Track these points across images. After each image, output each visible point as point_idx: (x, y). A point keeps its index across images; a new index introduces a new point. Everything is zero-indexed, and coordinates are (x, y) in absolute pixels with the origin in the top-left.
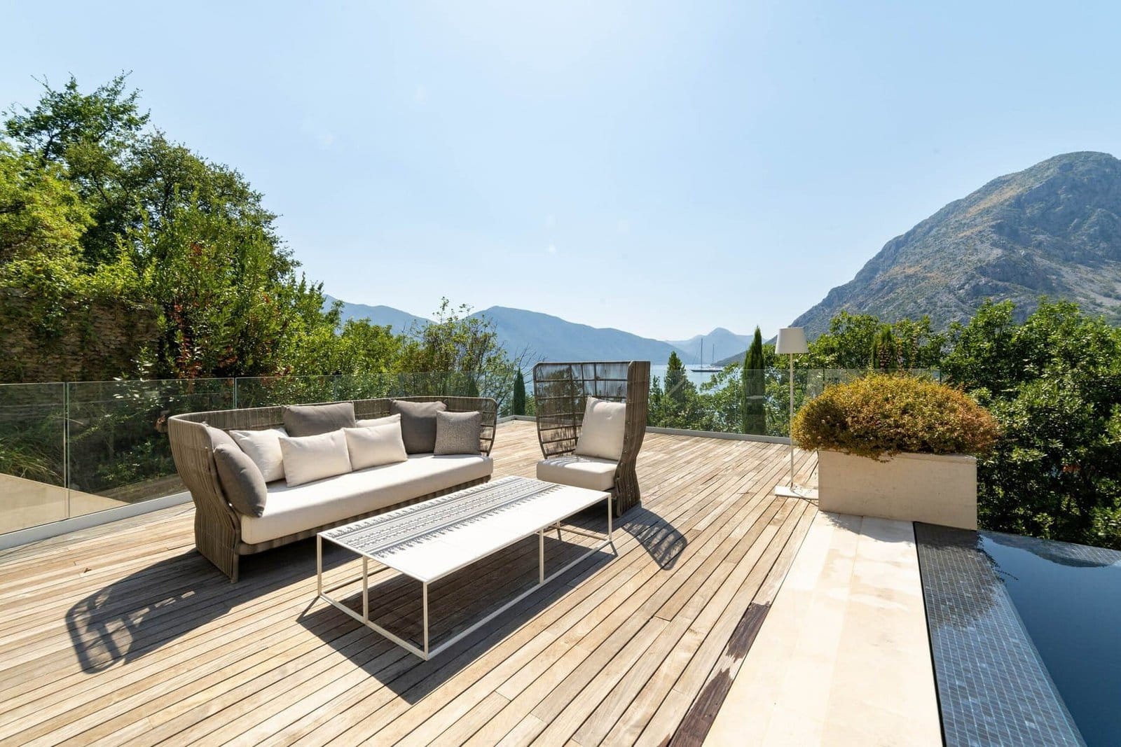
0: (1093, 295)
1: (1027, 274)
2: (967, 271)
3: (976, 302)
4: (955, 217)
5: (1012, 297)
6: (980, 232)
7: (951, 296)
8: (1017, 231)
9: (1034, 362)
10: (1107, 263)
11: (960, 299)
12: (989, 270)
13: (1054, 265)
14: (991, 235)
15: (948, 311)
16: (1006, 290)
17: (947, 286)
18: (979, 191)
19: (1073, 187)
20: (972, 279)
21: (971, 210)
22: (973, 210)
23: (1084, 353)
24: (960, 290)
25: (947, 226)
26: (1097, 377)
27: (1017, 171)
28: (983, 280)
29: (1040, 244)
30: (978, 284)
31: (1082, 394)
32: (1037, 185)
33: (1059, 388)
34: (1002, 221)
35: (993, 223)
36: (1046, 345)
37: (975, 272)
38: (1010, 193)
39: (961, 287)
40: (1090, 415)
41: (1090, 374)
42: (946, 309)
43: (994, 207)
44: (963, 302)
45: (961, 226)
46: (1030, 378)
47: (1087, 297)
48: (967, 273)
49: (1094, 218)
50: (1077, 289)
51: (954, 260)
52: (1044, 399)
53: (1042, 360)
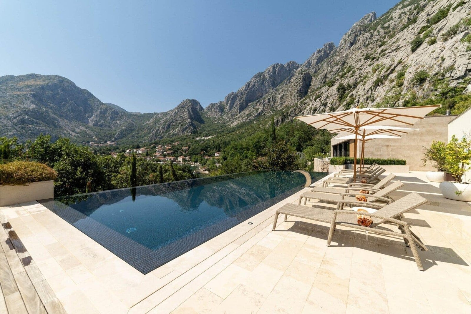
0: (69, 131)
1: (46, 119)
2: (18, 111)
3: (22, 126)
4: (11, 83)
5: (40, 127)
6: (25, 95)
7: (9, 121)
8: (42, 100)
9: (57, 156)
10: (73, 120)
11: (13, 123)
12: (30, 113)
13: (56, 117)
14: (31, 98)
15: (7, 129)
16: (37, 123)
17: (6, 115)
18: (24, 76)
19: (63, 90)
20: (21, 115)
21: (20, 83)
22: (22, 84)
23: (71, 154)
24: (14, 119)
25: (7, 86)
26: (74, 160)
27: (43, 75)
28: (26, 117)
29: (51, 108)
30: (24, 118)
31: (71, 165)
32: (50, 84)
33: (66, 164)
34: (36, 93)
35: (32, 93)
36: (61, 151)
37: (22, 112)
38: (39, 83)
39: (15, 118)
40: (73, 170)
41: (73, 159)
42: (5, 127)
43: (32, 86)
44: (15, 125)
45: (14, 89)
46: (56, 160)
47: (67, 131)
48: (18, 112)
49: (69, 103)
50: (64, 128)
51: (11, 104)
52: (62, 167)
53: (60, 156)
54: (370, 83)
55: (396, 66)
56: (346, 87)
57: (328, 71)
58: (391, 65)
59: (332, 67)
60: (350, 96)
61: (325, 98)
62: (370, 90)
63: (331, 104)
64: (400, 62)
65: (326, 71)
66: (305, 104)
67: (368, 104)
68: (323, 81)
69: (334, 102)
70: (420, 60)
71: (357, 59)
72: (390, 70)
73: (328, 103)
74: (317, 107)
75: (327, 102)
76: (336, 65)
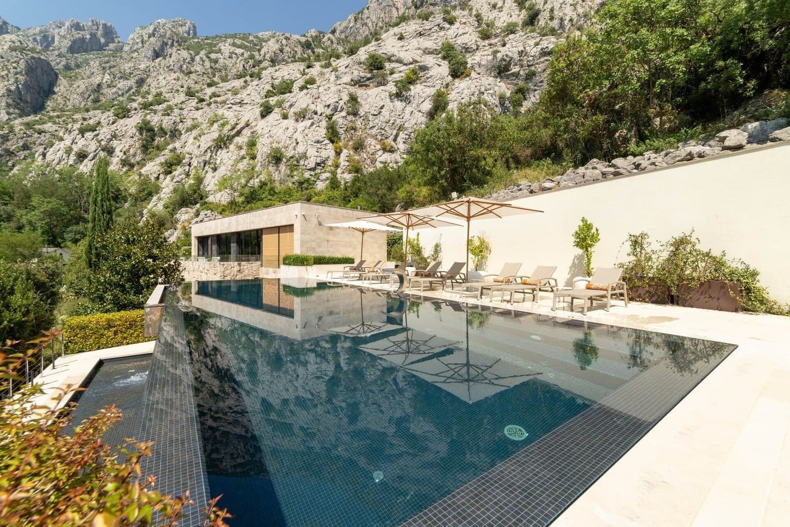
54: (209, 140)
55: (243, 128)
56: (156, 129)
57: (104, 81)
58: (237, 124)
59: (114, 78)
60: (171, 151)
61: (108, 137)
62: (209, 151)
63: (125, 154)
64: (247, 125)
65: (99, 78)
66: (40, 133)
67: (207, 172)
68: (92, 97)
69: (132, 151)
70: (274, 132)
71: (170, 87)
72: (235, 130)
73: (117, 150)
74: (89, 151)
75: (114, 146)
76: (125, 77)
